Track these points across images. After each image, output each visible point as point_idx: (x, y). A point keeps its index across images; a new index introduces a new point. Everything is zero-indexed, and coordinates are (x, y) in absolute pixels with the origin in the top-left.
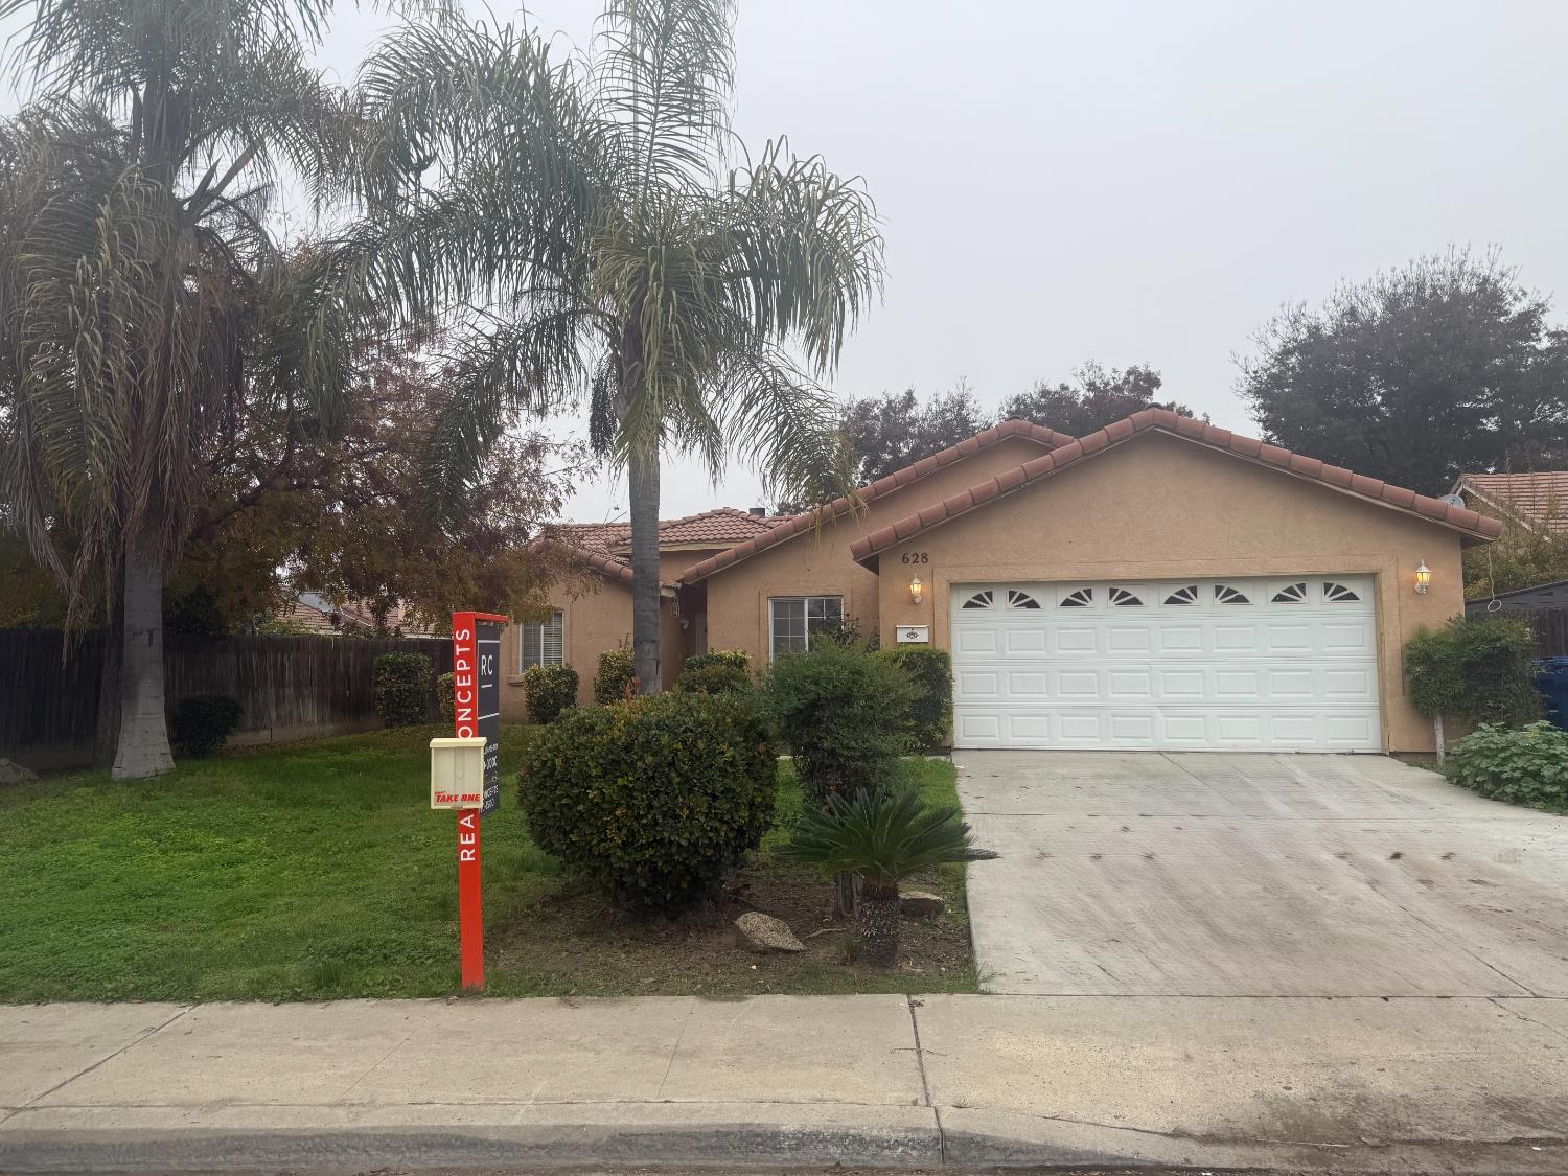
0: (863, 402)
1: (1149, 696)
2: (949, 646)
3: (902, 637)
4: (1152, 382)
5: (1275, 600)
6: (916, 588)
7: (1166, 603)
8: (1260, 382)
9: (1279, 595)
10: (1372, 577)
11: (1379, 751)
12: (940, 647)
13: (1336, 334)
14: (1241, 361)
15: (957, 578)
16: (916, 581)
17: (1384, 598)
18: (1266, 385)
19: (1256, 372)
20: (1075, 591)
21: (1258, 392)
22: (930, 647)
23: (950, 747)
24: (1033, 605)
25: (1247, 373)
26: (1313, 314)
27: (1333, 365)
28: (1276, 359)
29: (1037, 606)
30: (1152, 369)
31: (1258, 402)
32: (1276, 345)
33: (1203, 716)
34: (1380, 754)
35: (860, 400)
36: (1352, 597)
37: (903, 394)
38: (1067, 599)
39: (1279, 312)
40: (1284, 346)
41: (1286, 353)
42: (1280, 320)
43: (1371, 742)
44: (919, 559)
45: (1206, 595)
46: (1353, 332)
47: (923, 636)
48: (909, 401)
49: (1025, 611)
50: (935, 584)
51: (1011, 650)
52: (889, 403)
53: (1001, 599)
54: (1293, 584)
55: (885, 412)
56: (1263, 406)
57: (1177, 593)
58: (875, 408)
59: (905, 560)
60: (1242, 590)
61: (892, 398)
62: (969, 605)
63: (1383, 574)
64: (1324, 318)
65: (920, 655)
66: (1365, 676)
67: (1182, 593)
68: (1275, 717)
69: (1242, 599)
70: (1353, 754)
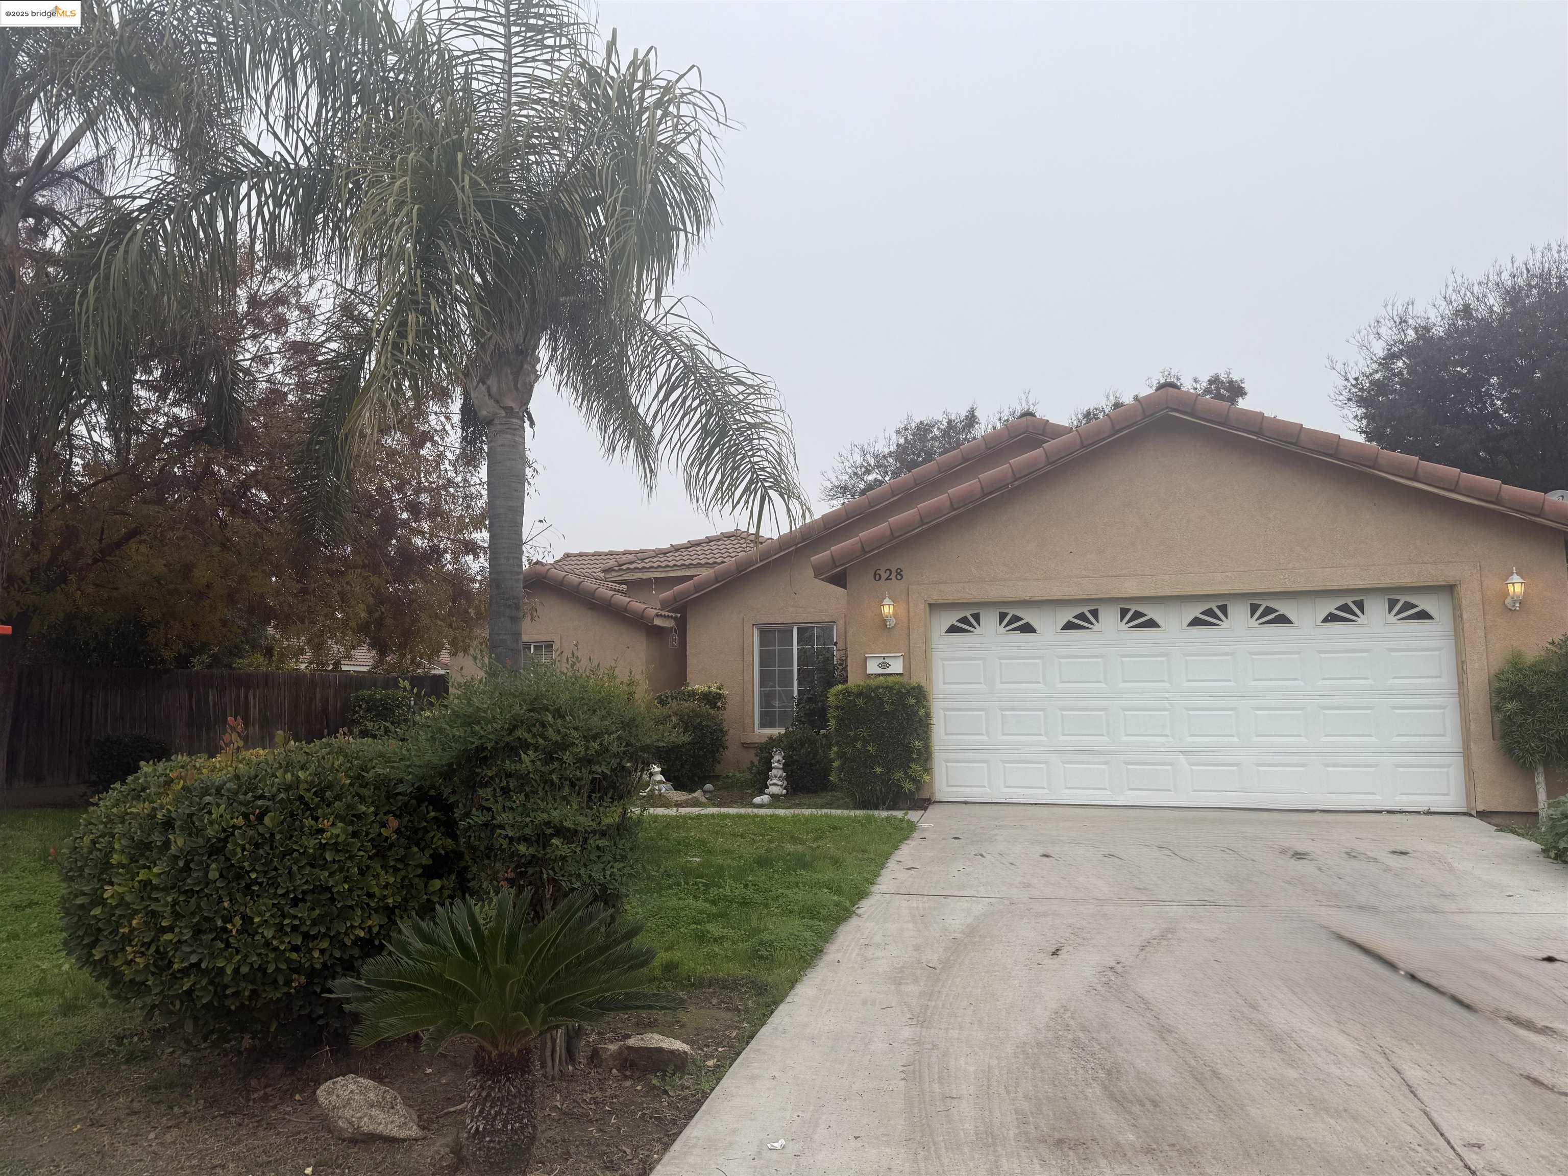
0: (922, 422)
1: (1171, 739)
2: (928, 678)
3: (873, 667)
4: (1236, 390)
5: (1325, 620)
6: (887, 610)
7: (1188, 626)
8: (1361, 390)
9: (1331, 614)
10: (1449, 589)
11: (1465, 810)
12: (917, 678)
13: (1448, 333)
14: (1339, 366)
15: (936, 598)
16: (887, 601)
17: (1465, 616)
18: (1369, 393)
19: (1356, 379)
20: (1077, 611)
21: (1361, 401)
22: (905, 680)
23: (929, 800)
24: (1028, 629)
25: (1347, 380)
26: (1423, 314)
27: (1445, 367)
28: (1380, 364)
29: (1034, 631)
30: (1235, 377)
31: (1360, 412)
32: (1379, 349)
33: (1237, 765)
34: (1464, 814)
35: (918, 421)
36: (1424, 615)
37: (964, 413)
38: (1069, 622)
39: (1383, 313)
40: (1389, 350)
41: (1392, 357)
42: (1382, 320)
43: (1453, 800)
44: (893, 576)
45: (1239, 615)
46: (1468, 331)
47: (896, 667)
48: (971, 420)
49: (1019, 636)
50: (911, 605)
51: (1002, 683)
52: (950, 422)
53: (990, 622)
54: (1349, 601)
55: (945, 433)
56: (1365, 416)
57: (1202, 613)
58: (935, 429)
59: (877, 576)
60: (1283, 608)
61: (953, 418)
62: (953, 629)
63: (1464, 586)
64: (1433, 316)
65: (889, 688)
66: (1444, 713)
67: (1209, 612)
68: (1328, 765)
69: (1283, 620)
70: (1429, 813)
